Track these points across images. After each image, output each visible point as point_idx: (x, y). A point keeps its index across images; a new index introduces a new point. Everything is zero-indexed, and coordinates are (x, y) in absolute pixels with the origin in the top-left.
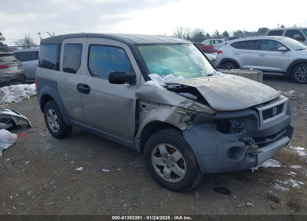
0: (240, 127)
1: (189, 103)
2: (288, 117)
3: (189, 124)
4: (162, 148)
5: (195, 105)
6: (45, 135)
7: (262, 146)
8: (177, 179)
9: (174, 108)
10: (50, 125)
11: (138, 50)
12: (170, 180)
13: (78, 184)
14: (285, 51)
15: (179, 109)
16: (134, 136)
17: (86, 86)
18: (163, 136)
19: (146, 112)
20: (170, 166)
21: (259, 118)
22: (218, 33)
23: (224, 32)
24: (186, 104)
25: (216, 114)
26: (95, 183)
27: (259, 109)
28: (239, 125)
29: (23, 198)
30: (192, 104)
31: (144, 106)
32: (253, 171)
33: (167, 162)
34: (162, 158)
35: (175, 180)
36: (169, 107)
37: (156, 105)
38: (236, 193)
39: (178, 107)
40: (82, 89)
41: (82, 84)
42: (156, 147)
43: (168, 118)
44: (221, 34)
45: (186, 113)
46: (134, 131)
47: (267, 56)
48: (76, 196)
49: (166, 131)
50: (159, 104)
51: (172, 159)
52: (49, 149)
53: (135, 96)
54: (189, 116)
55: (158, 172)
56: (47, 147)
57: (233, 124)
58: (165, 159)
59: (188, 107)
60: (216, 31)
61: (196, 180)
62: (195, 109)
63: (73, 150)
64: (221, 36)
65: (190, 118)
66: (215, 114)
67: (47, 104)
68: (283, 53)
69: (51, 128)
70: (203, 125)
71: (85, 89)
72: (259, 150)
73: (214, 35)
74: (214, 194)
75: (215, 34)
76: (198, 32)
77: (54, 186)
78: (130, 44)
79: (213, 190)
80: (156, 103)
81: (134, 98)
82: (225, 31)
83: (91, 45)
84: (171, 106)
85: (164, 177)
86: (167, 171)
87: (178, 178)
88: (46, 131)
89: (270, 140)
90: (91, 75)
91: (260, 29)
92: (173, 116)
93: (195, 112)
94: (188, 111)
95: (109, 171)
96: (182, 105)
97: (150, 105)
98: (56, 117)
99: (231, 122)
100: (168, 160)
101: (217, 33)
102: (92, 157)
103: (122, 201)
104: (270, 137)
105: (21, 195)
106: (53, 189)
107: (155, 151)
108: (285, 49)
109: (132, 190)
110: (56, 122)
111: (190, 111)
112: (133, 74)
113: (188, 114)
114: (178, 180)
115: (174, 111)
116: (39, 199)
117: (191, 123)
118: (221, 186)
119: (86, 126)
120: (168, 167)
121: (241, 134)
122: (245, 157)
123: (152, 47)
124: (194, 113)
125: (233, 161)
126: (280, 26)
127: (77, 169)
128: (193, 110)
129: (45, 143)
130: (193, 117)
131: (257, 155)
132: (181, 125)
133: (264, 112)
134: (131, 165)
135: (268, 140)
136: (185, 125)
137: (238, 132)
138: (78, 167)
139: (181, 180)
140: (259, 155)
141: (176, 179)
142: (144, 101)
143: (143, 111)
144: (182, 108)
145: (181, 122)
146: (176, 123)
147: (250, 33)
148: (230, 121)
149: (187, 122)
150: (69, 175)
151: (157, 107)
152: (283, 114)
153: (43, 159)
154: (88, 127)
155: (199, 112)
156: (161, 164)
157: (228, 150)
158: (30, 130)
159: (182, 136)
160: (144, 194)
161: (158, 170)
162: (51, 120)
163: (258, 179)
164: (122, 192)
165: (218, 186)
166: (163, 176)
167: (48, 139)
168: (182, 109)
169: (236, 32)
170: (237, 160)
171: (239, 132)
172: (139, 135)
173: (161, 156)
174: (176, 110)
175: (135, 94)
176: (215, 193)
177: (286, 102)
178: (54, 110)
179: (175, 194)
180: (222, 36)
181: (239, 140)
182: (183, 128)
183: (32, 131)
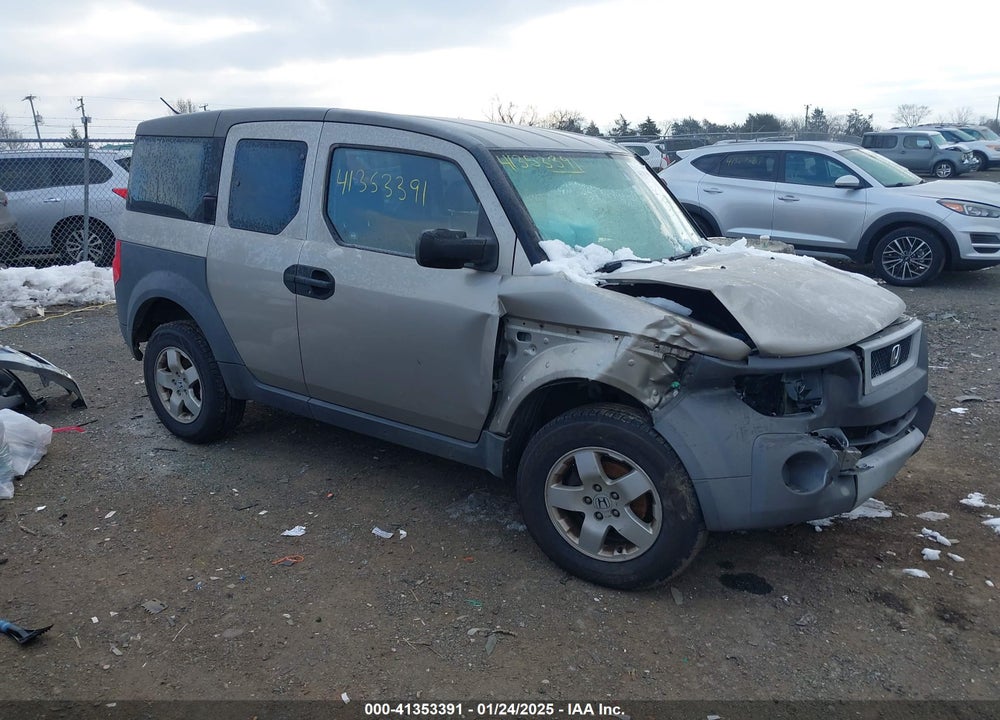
0: (810, 395)
1: (671, 326)
2: (921, 373)
3: (666, 390)
4: (587, 461)
5: (689, 331)
6: (144, 432)
7: (867, 450)
8: (624, 552)
9: (628, 342)
10: (163, 396)
11: (501, 167)
12: (603, 555)
13: (305, 575)
14: (855, 188)
15: (644, 343)
16: (483, 429)
17: (321, 274)
18: (598, 423)
19: (530, 352)
20: (606, 513)
21: (863, 371)
22: (625, 124)
23: (644, 121)
24: (665, 330)
25: (749, 357)
26: (357, 571)
27: (865, 347)
28: (806, 392)
29: (135, 623)
30: (683, 329)
31: (522, 336)
32: (818, 529)
33: (595, 502)
34: (581, 489)
35: (616, 553)
36: (610, 337)
37: (567, 333)
38: (787, 588)
39: (642, 337)
40: (303, 284)
41: (305, 268)
42: (568, 456)
43: (610, 370)
44: (634, 126)
45: (660, 356)
46: (484, 411)
47: (803, 202)
48: (308, 611)
49: (604, 411)
50: (579, 330)
51: (615, 495)
52: (169, 473)
53: (496, 304)
54: (669, 365)
55: (563, 530)
56: (164, 469)
57: (791, 389)
58: (592, 494)
59: (668, 340)
60: (619, 118)
61: (687, 558)
62: (691, 345)
63: (254, 477)
64: (633, 133)
65: (672, 372)
66: (745, 360)
67: (161, 329)
68: (849, 193)
69: (168, 407)
70: (707, 393)
71: (314, 283)
72: (860, 463)
73: (614, 130)
74: (723, 592)
75: (617, 127)
76: (564, 119)
77: (229, 583)
78: (477, 148)
79: (719, 584)
80: (568, 327)
81: (494, 310)
82: (649, 120)
83: (337, 146)
84: (619, 335)
85: (580, 545)
86: (594, 527)
87: (627, 550)
88: (141, 420)
89: (885, 436)
90: (336, 240)
91: (751, 116)
92: (622, 365)
93: (688, 355)
94: (668, 350)
95: (392, 534)
96: (652, 333)
97: (544, 332)
98: (192, 374)
99: (783, 384)
100: (601, 496)
101: (621, 123)
102: (322, 497)
103: (460, 620)
104: (883, 427)
105: (127, 614)
106: (227, 591)
107: (559, 467)
108: (856, 181)
109: (479, 588)
110: (190, 391)
111: (675, 351)
112: (489, 239)
113: (666, 357)
114: (628, 555)
115: (629, 350)
116: (192, 621)
117: (676, 384)
118: (737, 571)
119: (306, 399)
120: (599, 517)
121: (814, 416)
122: (828, 483)
123: (537, 161)
124: (685, 355)
125: (797, 492)
126: (811, 112)
127: (287, 533)
128: (681, 348)
129: (152, 454)
130: (681, 367)
131: (855, 477)
132: (646, 391)
133: (876, 354)
134: (455, 516)
135: (880, 436)
136: (654, 392)
137: (803, 410)
138: (285, 526)
139: (638, 555)
140: (861, 476)
141: (620, 552)
142: (525, 320)
143: (519, 350)
144: (653, 340)
145: (645, 382)
146: (631, 383)
147: (723, 129)
148: (784, 380)
149: (660, 383)
150: (266, 550)
151: (569, 337)
152: (912, 364)
153: (160, 506)
154: (312, 401)
155: (700, 353)
156: (578, 506)
157: (784, 462)
158: (83, 416)
159: (651, 422)
160: (519, 598)
161: (562, 525)
162: (173, 384)
163: (839, 551)
164: (450, 594)
165: (729, 572)
166: (577, 541)
167: (155, 443)
168: (652, 344)
169: (680, 123)
170: (807, 490)
171: (809, 410)
172: (501, 422)
173: (579, 483)
174: (635, 345)
175: (497, 299)
176: (726, 589)
177: (918, 330)
178: (189, 353)
179: (611, 596)
180: (638, 135)
181: (812, 434)
182: (650, 401)
183: (93, 419)
